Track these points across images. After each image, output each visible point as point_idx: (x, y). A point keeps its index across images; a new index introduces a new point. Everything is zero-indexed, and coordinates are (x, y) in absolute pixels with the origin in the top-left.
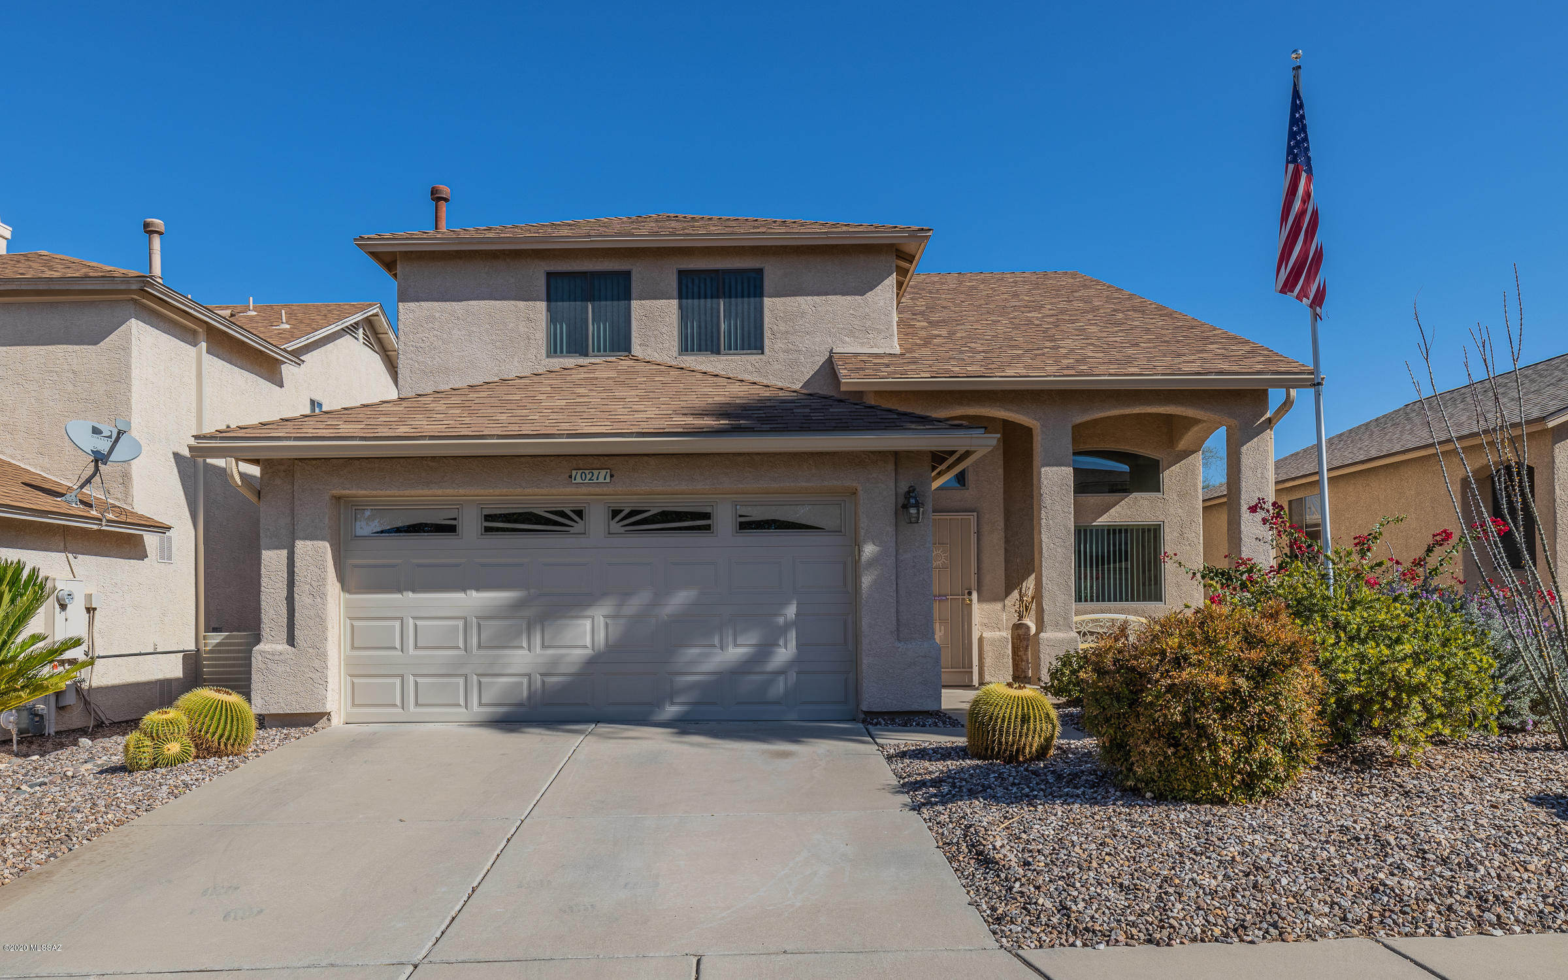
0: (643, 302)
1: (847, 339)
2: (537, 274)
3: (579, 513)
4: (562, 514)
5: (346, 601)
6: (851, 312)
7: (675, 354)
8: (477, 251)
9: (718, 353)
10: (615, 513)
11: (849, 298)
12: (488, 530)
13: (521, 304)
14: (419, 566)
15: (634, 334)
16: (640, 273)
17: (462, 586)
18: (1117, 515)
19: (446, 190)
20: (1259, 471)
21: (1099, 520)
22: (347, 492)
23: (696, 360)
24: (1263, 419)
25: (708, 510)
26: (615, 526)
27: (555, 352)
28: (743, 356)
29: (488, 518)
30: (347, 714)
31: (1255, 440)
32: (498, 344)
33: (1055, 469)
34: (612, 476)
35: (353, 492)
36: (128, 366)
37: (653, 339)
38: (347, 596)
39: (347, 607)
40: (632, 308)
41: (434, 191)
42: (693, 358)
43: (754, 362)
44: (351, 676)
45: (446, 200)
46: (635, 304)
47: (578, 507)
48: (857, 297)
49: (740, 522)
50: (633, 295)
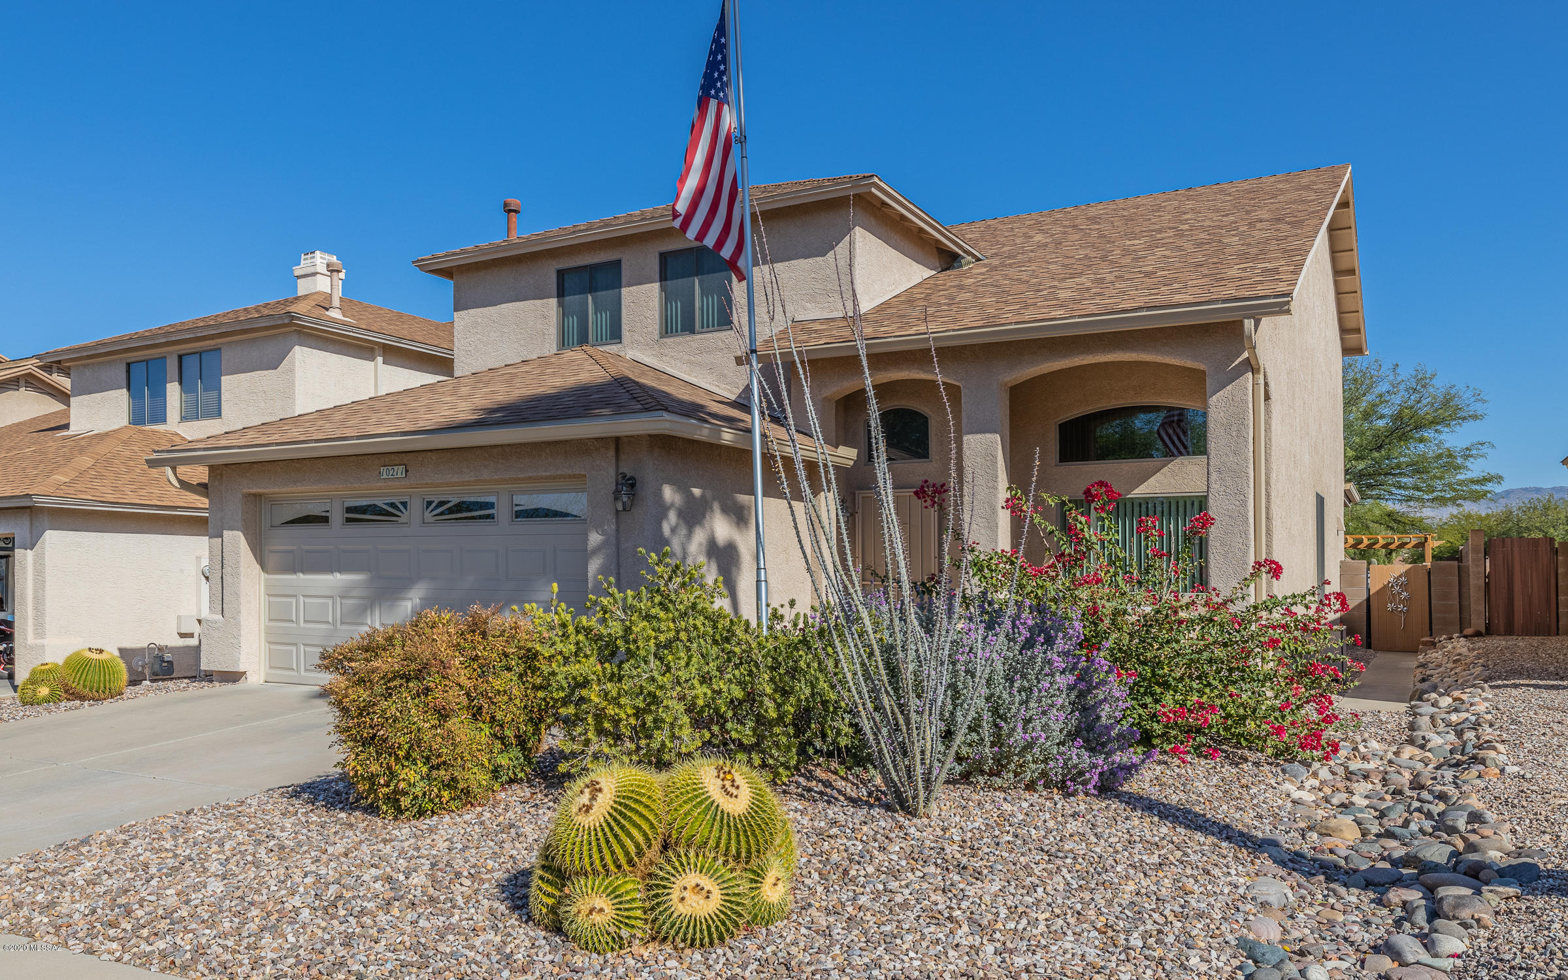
0: (631, 288)
1: (808, 305)
2: (548, 273)
3: (404, 504)
4: (393, 505)
5: (266, 580)
6: (813, 275)
7: (657, 337)
8: (506, 258)
9: (693, 332)
10: (429, 503)
11: (811, 260)
12: (349, 520)
13: (538, 302)
14: (307, 551)
15: (624, 321)
16: (630, 260)
17: (330, 570)
18: (1157, 485)
19: (515, 202)
20: (1234, 428)
21: (1135, 492)
22: (266, 491)
23: (674, 342)
24: (1240, 359)
25: (492, 499)
26: (428, 515)
27: (563, 345)
28: (714, 333)
29: (349, 510)
30: (267, 674)
31: (1229, 387)
32: (522, 342)
33: (979, 436)
34: (407, 471)
35: (277, 490)
36: (293, 385)
37: (639, 324)
38: (266, 575)
39: (266, 586)
40: (623, 296)
41: (506, 205)
42: (672, 339)
43: (724, 338)
44: (269, 643)
45: (516, 212)
46: (624, 291)
47: (403, 499)
48: (818, 258)
49: (516, 512)
50: (624, 280)
